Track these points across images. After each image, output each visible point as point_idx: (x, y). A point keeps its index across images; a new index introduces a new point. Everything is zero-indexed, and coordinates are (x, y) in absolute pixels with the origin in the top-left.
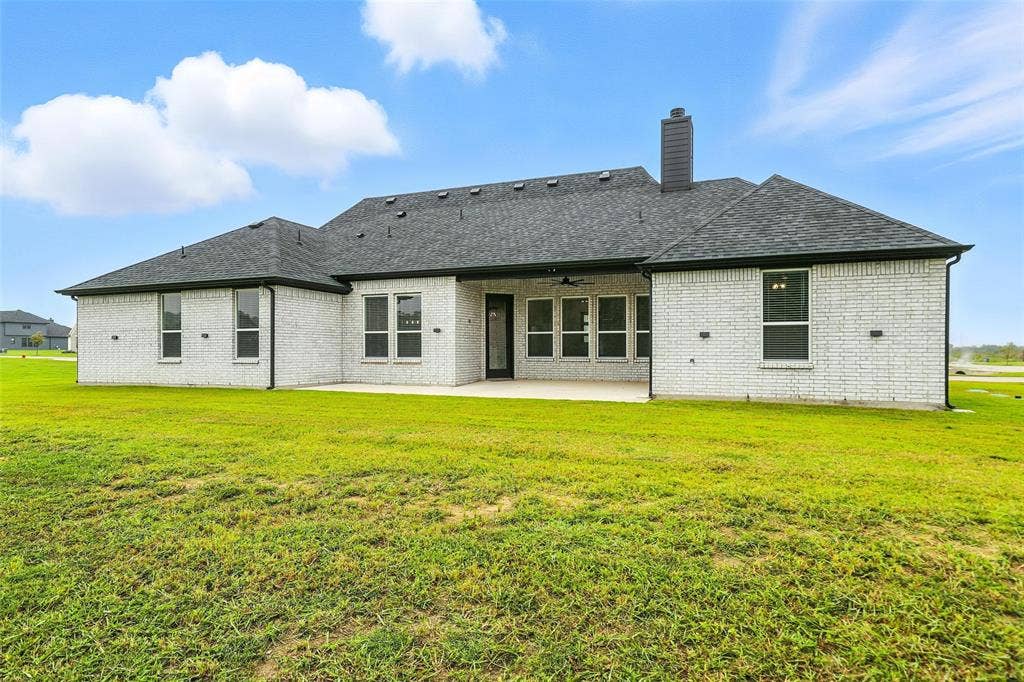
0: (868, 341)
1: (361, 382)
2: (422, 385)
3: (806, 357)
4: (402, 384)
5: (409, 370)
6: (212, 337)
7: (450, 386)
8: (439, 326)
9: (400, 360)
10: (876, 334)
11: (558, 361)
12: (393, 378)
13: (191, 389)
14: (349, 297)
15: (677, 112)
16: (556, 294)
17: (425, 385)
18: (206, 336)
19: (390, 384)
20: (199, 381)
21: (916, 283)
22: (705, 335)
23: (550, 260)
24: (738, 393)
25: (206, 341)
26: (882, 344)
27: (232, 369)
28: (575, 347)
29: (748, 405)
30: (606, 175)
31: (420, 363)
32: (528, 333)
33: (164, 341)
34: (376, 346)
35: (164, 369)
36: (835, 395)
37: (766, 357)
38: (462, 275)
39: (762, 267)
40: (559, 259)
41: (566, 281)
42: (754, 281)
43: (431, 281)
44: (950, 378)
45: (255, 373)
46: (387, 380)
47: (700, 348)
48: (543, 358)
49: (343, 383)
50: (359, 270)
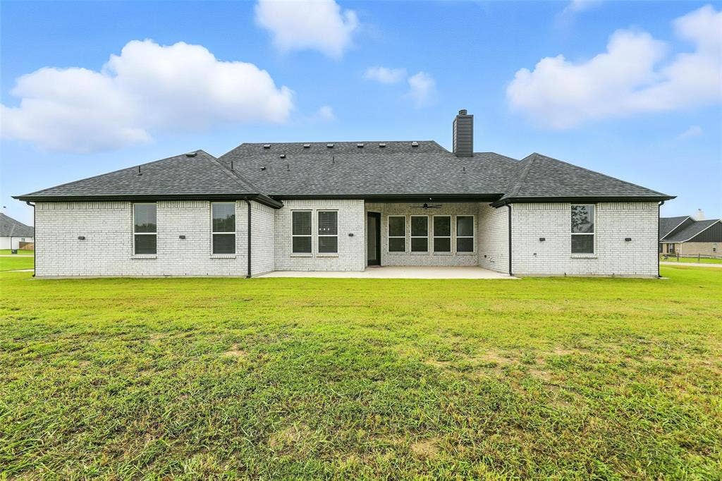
0: (624, 243)
1: (290, 270)
2: (339, 271)
3: (592, 252)
4: (324, 271)
5: (329, 262)
6: (189, 239)
7: (360, 271)
8: (352, 232)
9: (322, 254)
10: (628, 240)
11: (408, 254)
12: (316, 267)
13: (167, 279)
14: (280, 211)
15: (463, 112)
16: (408, 213)
17: (341, 271)
18: (182, 237)
19: (314, 271)
20: (174, 272)
21: (645, 214)
22: (542, 240)
23: (429, 192)
24: (558, 271)
25: (183, 241)
26: (630, 244)
27: (210, 262)
28: (420, 246)
29: (564, 278)
30: (416, 144)
31: (338, 257)
32: (389, 237)
33: (136, 240)
34: (301, 245)
35: (138, 263)
36: (608, 271)
37: (573, 251)
38: (369, 199)
39: (572, 203)
40: (435, 192)
41: (426, 206)
42: (567, 210)
43: (345, 202)
44: (660, 263)
45: (233, 265)
46: (311, 268)
47: (539, 247)
48: (400, 253)
49: (275, 271)
50: (287, 193)
